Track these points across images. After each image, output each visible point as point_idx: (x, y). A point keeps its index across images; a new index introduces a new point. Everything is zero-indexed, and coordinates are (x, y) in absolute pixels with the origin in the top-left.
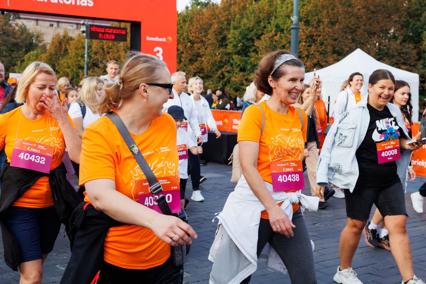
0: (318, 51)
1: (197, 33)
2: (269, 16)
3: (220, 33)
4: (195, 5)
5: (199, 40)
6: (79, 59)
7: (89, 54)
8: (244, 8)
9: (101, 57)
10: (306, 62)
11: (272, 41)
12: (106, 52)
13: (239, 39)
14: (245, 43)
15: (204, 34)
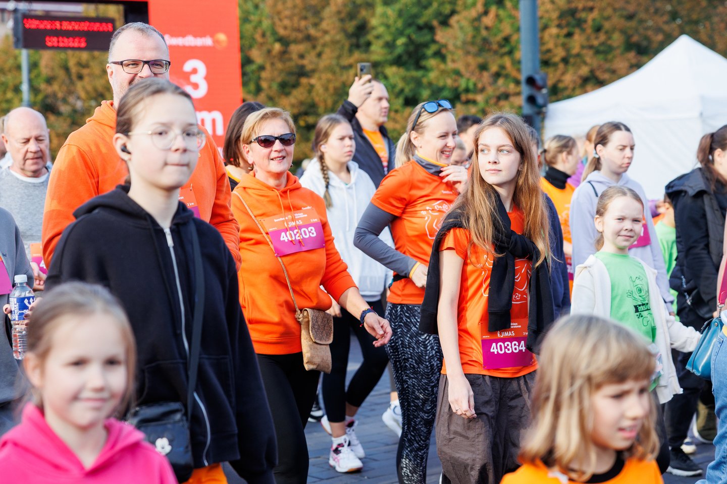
0: (591, 47)
1: (296, 19)
3: (352, 16)
5: (300, 36)
6: (10, 95)
7: (35, 83)
9: (65, 88)
10: (563, 74)
11: (477, 29)
12: (74, 77)
13: (397, 29)
14: (414, 37)
15: (312, 20)
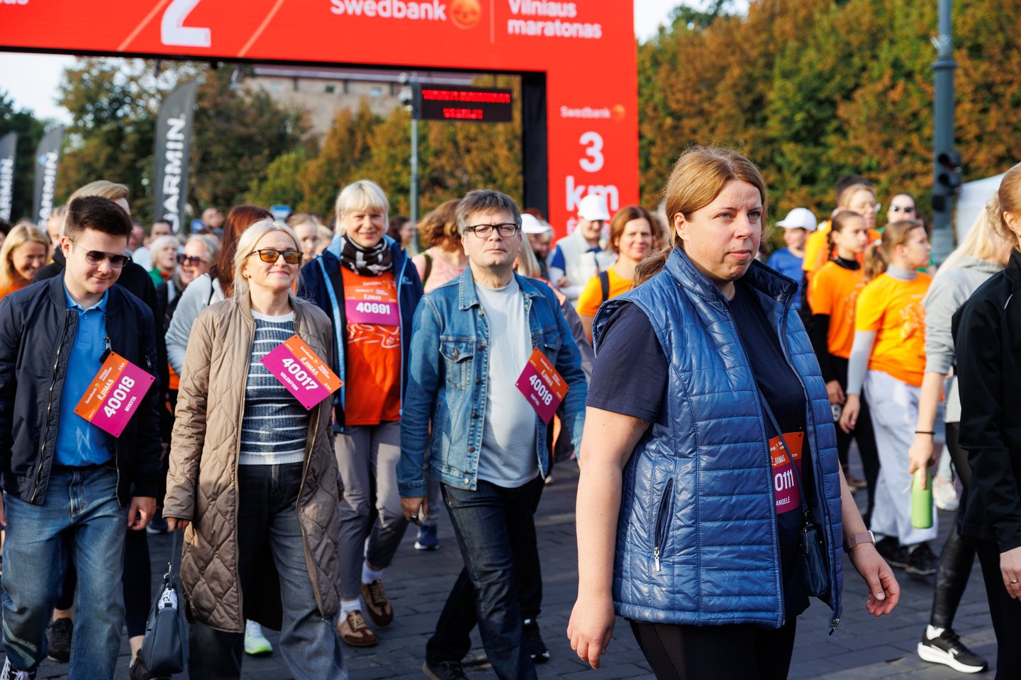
1: (689, 93)
2: (874, 39)
3: (748, 90)
4: (683, 23)
5: (693, 110)
6: (398, 168)
7: (424, 157)
8: (809, 22)
9: (452, 162)
10: (977, 151)
11: (882, 104)
12: (462, 151)
13: (796, 104)
14: (814, 111)
15: (705, 93)
